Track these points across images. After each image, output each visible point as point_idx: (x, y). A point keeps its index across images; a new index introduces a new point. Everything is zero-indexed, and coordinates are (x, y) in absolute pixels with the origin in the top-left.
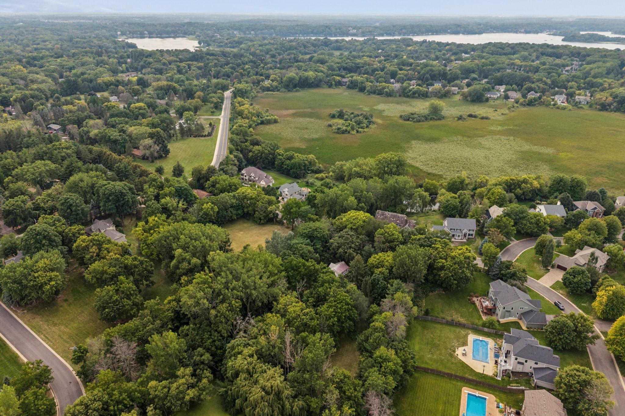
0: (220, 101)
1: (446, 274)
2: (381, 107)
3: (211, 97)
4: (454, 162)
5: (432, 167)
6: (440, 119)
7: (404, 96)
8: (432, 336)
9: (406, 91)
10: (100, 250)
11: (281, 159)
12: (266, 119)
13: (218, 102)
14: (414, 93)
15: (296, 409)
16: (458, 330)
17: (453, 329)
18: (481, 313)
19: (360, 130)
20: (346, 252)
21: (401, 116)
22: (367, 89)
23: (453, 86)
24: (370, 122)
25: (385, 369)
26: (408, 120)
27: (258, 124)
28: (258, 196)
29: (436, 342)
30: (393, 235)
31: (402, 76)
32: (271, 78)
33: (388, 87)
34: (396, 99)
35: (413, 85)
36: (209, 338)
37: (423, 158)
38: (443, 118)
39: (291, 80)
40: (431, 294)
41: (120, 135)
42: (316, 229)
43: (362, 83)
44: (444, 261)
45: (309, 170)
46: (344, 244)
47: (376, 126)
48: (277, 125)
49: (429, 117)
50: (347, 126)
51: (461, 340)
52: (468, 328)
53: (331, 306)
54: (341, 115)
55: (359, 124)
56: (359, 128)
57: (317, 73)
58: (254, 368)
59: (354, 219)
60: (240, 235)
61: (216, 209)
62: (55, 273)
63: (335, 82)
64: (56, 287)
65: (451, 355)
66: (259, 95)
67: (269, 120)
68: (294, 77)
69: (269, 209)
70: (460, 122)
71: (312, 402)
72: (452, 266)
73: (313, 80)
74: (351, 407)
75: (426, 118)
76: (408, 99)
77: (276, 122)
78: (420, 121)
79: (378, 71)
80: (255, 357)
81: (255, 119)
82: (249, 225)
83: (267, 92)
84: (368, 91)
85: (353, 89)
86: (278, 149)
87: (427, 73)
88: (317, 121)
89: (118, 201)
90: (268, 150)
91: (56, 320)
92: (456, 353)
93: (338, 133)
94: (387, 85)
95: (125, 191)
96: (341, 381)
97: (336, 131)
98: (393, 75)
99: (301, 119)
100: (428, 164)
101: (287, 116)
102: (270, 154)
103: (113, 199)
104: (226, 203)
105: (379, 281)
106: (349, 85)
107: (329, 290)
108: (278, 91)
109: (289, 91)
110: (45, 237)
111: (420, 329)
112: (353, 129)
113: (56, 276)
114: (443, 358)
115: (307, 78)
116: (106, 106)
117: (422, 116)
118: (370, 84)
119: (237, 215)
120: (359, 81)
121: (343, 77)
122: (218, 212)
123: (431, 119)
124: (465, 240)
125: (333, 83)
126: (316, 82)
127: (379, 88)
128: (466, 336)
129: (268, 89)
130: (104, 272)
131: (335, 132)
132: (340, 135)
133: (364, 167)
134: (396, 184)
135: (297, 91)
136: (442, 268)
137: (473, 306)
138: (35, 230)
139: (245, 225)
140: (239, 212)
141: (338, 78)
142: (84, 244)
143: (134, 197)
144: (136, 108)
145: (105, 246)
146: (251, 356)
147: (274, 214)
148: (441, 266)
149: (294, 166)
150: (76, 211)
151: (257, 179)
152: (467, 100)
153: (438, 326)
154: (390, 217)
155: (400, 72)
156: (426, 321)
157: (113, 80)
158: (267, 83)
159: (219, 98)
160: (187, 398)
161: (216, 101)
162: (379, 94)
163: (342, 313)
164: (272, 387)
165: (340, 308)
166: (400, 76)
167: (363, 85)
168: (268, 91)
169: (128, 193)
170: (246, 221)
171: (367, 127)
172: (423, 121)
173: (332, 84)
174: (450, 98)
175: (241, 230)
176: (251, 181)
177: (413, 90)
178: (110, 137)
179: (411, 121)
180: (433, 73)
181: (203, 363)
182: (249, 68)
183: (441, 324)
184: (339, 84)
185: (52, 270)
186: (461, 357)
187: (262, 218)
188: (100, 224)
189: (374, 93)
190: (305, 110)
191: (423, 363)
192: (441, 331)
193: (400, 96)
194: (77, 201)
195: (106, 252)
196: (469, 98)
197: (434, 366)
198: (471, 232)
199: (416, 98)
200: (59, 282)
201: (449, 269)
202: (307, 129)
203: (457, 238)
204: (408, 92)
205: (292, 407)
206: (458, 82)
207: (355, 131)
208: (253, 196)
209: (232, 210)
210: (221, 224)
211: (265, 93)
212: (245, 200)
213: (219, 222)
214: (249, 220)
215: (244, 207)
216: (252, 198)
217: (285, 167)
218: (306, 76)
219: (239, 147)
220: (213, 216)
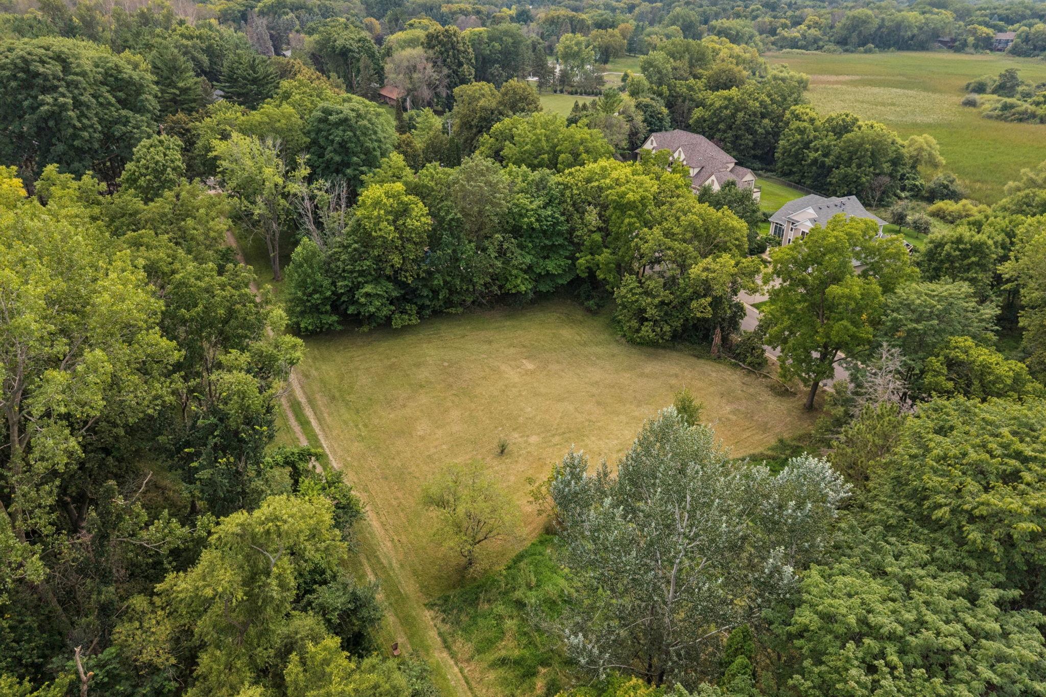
28: (659, 204)
32: (806, 22)
39: (856, 25)
45: (903, 189)
54: (1004, 87)
60: (512, 375)
61: (421, 218)
63: (977, 39)
67: (782, 78)
68: (868, 18)
69: (695, 271)
73: (916, 31)
83: (788, 50)
85: (1029, 56)
88: (925, 94)
99: (876, 90)
101: (837, 82)
102: (763, 116)
104: (482, 200)
106: (1015, 47)
108: (817, 49)
109: (846, 51)
115: (899, 26)
119: (537, 277)
121: (1001, 30)
122: (434, 239)
125: (971, 39)
126: (922, 37)
129: (794, 44)
131: (990, 117)
132: (1013, 123)
135: (866, 52)
139: (567, 333)
140: (551, 266)
141: (985, 30)
147: (717, 303)
149: (851, 155)
151: (692, 172)
157: (470, 9)
158: (795, 33)
168: (792, 48)
170: (579, 315)
173: (965, 44)
182: (758, 9)
187: (651, 312)
202: (893, 104)
208: (630, 196)
209: (511, 244)
210: (449, 303)
211: (784, 50)
212: (592, 217)
213: (435, 292)
214: (593, 313)
215: (578, 246)
216: (623, 207)
217: (813, 155)
218: (899, 19)
219: (665, 89)
220: (401, 250)
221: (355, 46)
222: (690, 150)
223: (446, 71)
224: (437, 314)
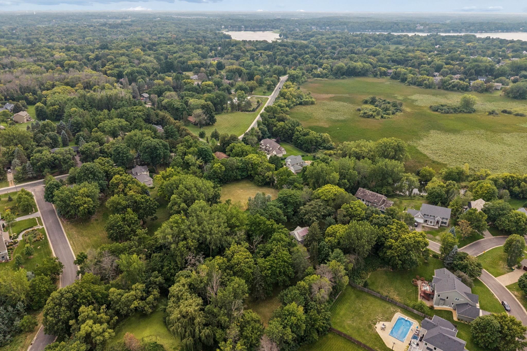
0: (272, 84)
1: (392, 253)
2: (414, 97)
3: (266, 80)
4: (465, 154)
5: (439, 156)
6: (470, 112)
7: (444, 89)
8: (361, 305)
9: (445, 84)
10: (125, 187)
11: (297, 135)
12: (304, 101)
13: (270, 84)
14: (454, 86)
15: (202, 335)
16: (388, 306)
17: (384, 304)
18: (419, 296)
19: (385, 115)
20: (310, 219)
21: (431, 107)
22: (408, 80)
23: (497, 82)
24: (397, 110)
25: (288, 321)
26: (437, 111)
27: (297, 105)
28: (261, 163)
29: (363, 312)
30: (357, 210)
31: (446, 70)
32: (323, 67)
33: (428, 79)
34: (433, 91)
35: (456, 79)
36: (167, 266)
37: (434, 147)
38: (474, 111)
39: (339, 69)
40: (379, 269)
41: (181, 105)
42: (291, 196)
43: (405, 74)
44: (393, 241)
45: (321, 147)
46: (310, 211)
47: (402, 113)
48: (313, 106)
49: (459, 110)
50: (374, 112)
51: (386, 316)
52: (400, 307)
53: (270, 260)
54: (373, 102)
55: (385, 111)
56: (384, 114)
57: (364, 64)
58: (182, 295)
59: (326, 192)
60: (240, 192)
61: (223, 168)
62: (89, 199)
63: (380, 72)
64: (88, 209)
65: (370, 327)
66: (309, 80)
67: (307, 101)
68: (343, 66)
69: (266, 174)
70: (491, 116)
71: (217, 332)
72: (399, 247)
73: (360, 70)
74: (245, 344)
75: (456, 110)
76: (446, 92)
77: (312, 103)
78: (448, 113)
79: (424, 64)
80: (186, 287)
81: (295, 100)
82: (250, 185)
83: (317, 78)
84: (408, 82)
85: (396, 79)
86: (298, 125)
87: (473, 68)
88: (349, 104)
89: (152, 153)
90: (289, 127)
91: (84, 233)
92: (376, 326)
93: (363, 117)
94: (428, 77)
95: (158, 146)
96: (248, 322)
97: (363, 115)
98: (438, 69)
99: (336, 103)
100: (437, 153)
101: (325, 99)
102: (290, 130)
103: (148, 151)
104: (232, 164)
105: (324, 248)
106: (392, 76)
107: (274, 247)
108: (326, 78)
109: (336, 78)
110: (91, 173)
111: (353, 296)
112: (378, 114)
113: (89, 201)
114: (362, 327)
115: (354, 68)
116: (185, 82)
117: (452, 108)
118: (412, 76)
119: (242, 176)
120: (402, 72)
121: (389, 68)
122: (225, 171)
123: (460, 112)
124: (437, 227)
125: (379, 73)
126: (363, 72)
127: (420, 80)
128: (394, 313)
129: (318, 76)
130: (119, 204)
131: (361, 116)
132: (364, 119)
133: (363, 148)
134: (384, 167)
135: (343, 78)
136: (390, 247)
137: (414, 288)
138: (86, 166)
139: (247, 185)
140: (244, 174)
141: (384, 69)
142: (116, 182)
143: (166, 152)
144: (206, 85)
145: (129, 185)
146: (184, 285)
147: (270, 179)
148: (390, 245)
149: (306, 142)
150: (122, 157)
151: (271, 149)
152: (509, 97)
153: (371, 299)
154: (370, 195)
155: (446, 66)
156: (362, 291)
157: (199, 63)
158: (319, 70)
159: (272, 81)
160: (133, 306)
161: (269, 83)
162: (418, 85)
163: (277, 268)
164: (187, 312)
165: (277, 264)
166: (444, 69)
167: (405, 76)
169: (160, 148)
170: (249, 182)
171: (393, 113)
172: (451, 113)
173: (377, 74)
174: (491, 93)
175: (242, 188)
176: (266, 150)
177: (453, 84)
178: (174, 105)
179: (439, 112)
180: (478, 69)
181: (155, 283)
182: (308, 57)
183: (375, 297)
184: (384, 74)
185: (88, 196)
186: (378, 331)
187: (260, 181)
188: (138, 169)
189: (414, 84)
190: (344, 95)
191: (341, 327)
192: (371, 303)
193: (439, 88)
194: (124, 150)
195: (128, 189)
196: (511, 95)
197: (348, 332)
198: (445, 221)
199: (455, 91)
200: (90, 205)
201: (396, 249)
202: (337, 111)
203: (429, 224)
204: (447, 85)
205: (200, 332)
206: (503, 78)
207: (380, 116)
208: (256, 162)
209: (237, 171)
210: (227, 181)
211: (315, 79)
212: (250, 165)
213: (225, 180)
214: (251, 181)
215: (248, 170)
216: (255, 164)
217: (299, 141)
218: (354, 66)
219: (266, 122)
220: (221, 174)
221: (180, 107)
222: (270, 144)
223: (208, 115)
224: (225, 183)
